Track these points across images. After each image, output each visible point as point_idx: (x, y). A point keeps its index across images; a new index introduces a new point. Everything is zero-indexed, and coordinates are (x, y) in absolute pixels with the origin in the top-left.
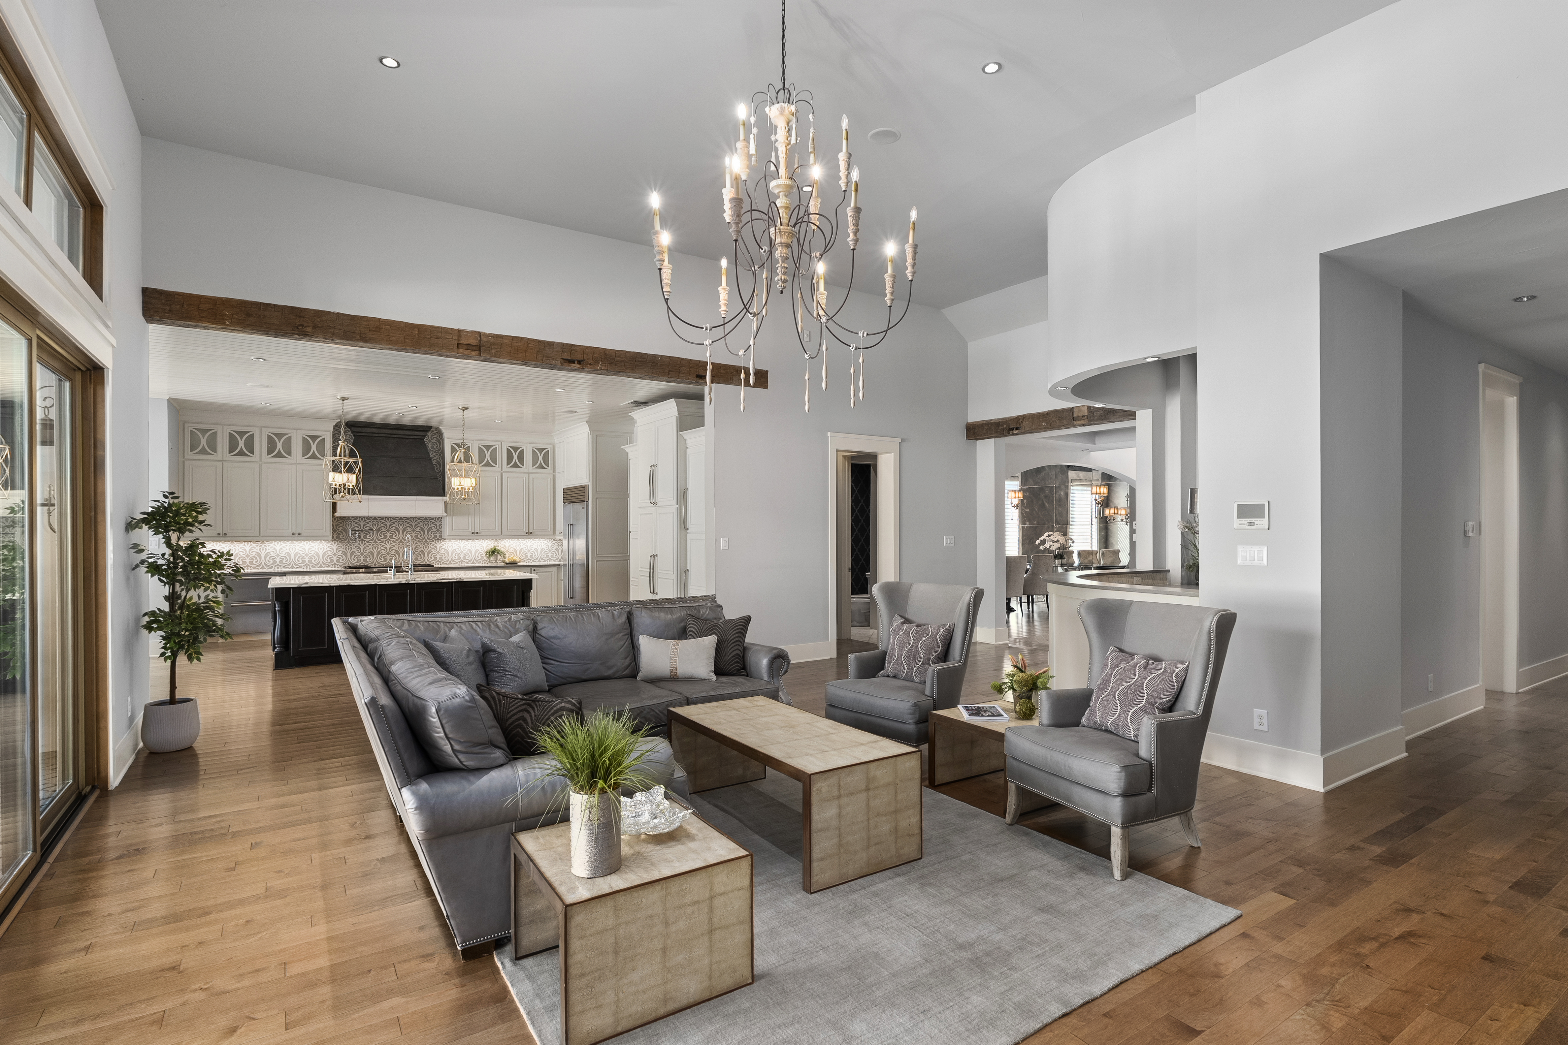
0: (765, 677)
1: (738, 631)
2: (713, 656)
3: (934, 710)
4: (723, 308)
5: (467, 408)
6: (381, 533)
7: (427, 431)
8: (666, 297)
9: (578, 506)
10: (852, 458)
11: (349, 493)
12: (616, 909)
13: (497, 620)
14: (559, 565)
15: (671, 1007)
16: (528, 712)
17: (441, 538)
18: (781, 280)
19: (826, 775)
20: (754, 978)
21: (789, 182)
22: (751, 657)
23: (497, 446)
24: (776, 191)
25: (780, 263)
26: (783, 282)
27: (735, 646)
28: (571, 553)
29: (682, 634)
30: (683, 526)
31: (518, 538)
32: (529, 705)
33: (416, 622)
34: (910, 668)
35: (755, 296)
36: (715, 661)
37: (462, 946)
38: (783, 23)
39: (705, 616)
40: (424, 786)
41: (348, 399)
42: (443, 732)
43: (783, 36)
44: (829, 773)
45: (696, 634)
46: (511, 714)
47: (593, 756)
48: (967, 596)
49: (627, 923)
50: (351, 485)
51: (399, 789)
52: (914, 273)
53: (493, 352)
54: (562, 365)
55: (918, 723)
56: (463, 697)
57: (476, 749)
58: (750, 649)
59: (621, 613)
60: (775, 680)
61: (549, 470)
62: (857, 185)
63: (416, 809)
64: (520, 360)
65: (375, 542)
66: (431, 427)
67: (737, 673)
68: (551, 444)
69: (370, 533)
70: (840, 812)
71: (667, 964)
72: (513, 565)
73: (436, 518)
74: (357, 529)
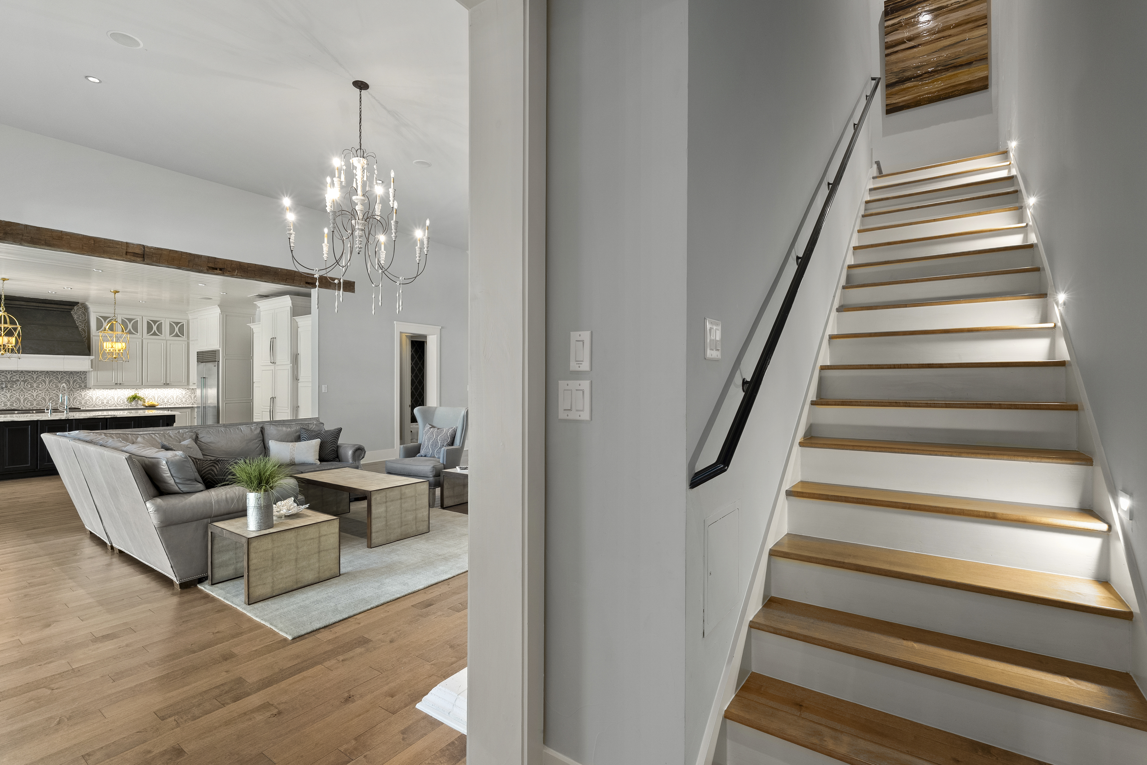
0: (351, 461)
1: (333, 438)
2: (318, 450)
3: (444, 469)
4: (325, 255)
5: (119, 292)
6: (28, 384)
7: (74, 306)
8: (292, 249)
9: (210, 365)
10: (412, 337)
11: (8, 352)
12: (273, 540)
13: (169, 432)
14: (193, 407)
15: (299, 585)
16: (215, 467)
17: (86, 387)
18: (358, 247)
19: (379, 492)
20: (340, 575)
21: (363, 198)
22: (342, 451)
23: (139, 320)
24: (356, 201)
25: (358, 238)
26: (359, 248)
27: (331, 445)
28: (204, 398)
29: (298, 439)
30: (295, 378)
31: (156, 388)
32: (214, 463)
33: (110, 434)
34: (433, 451)
35: (344, 254)
36: (319, 454)
37: (179, 582)
38: (360, 115)
39: (312, 429)
40: (159, 501)
41: (8, 279)
42: (170, 473)
43: (360, 122)
44: (381, 491)
45: (306, 439)
46: (204, 468)
47: (260, 475)
48: (463, 412)
49: (278, 547)
50: (10, 345)
51: (144, 502)
52: (428, 251)
53: (155, 259)
54: (208, 270)
55: (435, 476)
56: (181, 456)
57: (188, 482)
58: (341, 446)
59: (256, 428)
60: (356, 462)
61: (184, 338)
62: (396, 210)
63: (155, 511)
64: (175, 266)
65: (22, 390)
66: (78, 303)
67: (333, 460)
68: (186, 319)
69: (16, 384)
70: (387, 509)
71: (298, 566)
72: (152, 407)
73: (81, 372)
74: (3, 380)
